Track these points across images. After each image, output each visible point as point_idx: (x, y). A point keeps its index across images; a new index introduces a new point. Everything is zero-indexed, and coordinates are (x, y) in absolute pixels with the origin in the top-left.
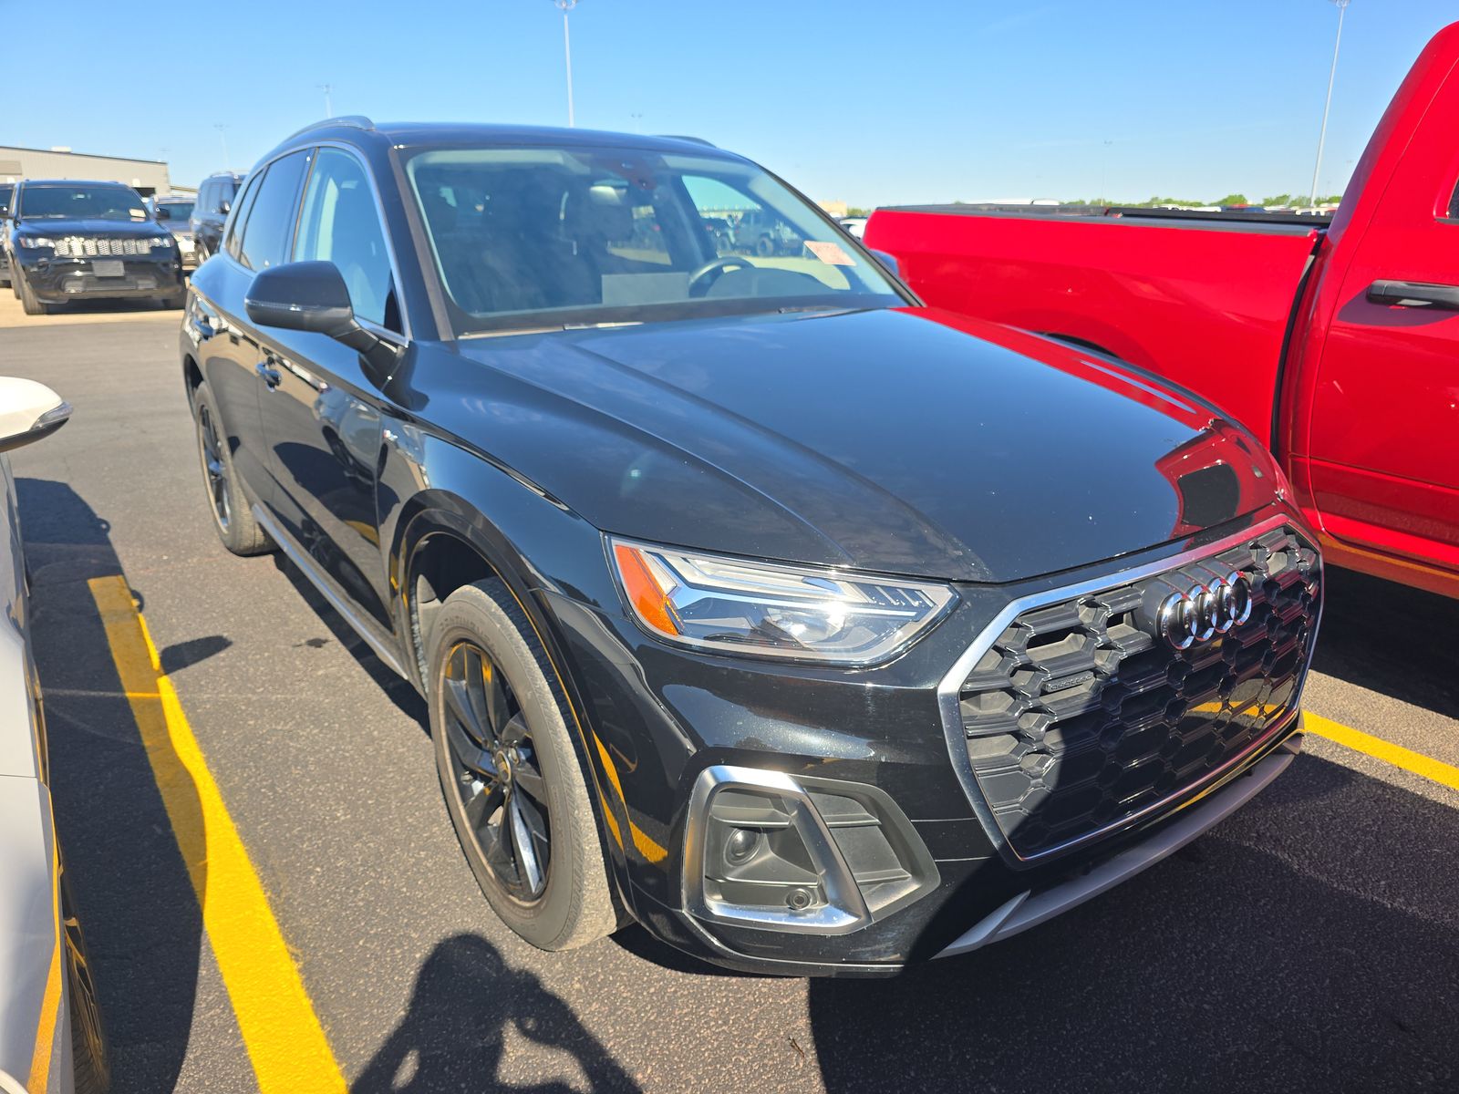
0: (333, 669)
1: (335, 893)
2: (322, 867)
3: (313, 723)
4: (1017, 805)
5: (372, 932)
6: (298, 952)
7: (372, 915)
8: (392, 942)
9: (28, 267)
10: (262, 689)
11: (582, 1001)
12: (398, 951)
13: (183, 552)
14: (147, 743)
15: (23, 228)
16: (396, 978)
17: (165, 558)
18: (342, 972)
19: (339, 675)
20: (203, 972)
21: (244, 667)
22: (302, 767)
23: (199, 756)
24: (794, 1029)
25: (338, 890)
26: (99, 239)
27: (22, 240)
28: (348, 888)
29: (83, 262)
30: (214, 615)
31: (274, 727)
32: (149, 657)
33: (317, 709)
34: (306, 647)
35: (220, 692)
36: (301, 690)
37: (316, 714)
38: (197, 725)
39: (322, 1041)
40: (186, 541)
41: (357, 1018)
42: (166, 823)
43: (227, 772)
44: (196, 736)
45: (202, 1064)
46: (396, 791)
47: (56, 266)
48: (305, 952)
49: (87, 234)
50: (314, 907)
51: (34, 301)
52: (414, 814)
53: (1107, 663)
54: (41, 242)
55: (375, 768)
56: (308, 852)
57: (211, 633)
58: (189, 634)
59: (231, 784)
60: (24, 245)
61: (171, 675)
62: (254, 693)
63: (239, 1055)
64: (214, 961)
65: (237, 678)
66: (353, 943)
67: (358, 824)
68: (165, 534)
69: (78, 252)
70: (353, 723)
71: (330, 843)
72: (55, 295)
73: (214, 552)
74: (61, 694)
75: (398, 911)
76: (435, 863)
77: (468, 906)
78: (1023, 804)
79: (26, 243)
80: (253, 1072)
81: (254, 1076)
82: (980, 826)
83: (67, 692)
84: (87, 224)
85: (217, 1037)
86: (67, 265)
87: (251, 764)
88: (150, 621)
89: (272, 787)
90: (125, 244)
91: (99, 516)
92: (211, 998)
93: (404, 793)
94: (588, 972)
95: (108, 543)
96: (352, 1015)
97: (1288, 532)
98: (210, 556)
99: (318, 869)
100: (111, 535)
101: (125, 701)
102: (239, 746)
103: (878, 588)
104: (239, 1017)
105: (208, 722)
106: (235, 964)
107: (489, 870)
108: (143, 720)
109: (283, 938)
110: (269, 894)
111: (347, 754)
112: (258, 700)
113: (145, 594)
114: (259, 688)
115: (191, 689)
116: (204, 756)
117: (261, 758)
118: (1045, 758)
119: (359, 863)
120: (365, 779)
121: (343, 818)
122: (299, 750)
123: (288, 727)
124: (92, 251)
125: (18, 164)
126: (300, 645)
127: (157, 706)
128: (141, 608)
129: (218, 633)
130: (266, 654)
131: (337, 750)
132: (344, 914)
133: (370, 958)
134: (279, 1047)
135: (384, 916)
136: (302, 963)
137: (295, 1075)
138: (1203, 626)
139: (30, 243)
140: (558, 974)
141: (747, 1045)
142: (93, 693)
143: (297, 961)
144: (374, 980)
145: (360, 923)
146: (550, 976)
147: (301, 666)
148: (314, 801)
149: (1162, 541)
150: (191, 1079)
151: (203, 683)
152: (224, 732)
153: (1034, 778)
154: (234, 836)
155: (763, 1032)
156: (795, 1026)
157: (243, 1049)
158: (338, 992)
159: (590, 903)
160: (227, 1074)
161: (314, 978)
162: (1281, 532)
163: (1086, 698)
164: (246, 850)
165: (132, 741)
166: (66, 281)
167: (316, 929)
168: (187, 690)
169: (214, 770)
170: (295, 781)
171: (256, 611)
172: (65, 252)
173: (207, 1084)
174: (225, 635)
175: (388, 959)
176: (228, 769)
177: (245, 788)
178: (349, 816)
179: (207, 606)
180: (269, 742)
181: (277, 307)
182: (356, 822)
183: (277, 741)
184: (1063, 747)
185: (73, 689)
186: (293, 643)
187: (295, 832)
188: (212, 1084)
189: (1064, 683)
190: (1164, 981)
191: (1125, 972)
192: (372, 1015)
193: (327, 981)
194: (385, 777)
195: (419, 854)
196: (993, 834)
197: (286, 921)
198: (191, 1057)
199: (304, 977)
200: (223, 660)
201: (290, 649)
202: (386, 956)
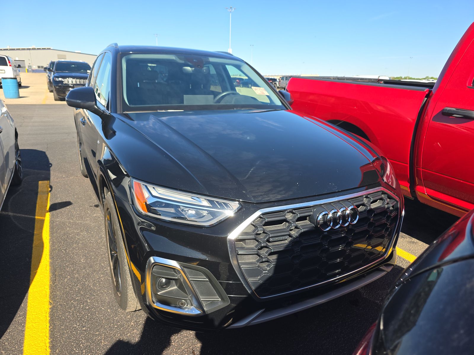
0: (99, 214)
1: (71, 285)
2: (70, 276)
3: (86, 231)
4: (258, 279)
5: (77, 299)
6: (52, 302)
7: (79, 293)
8: (81, 302)
9: (56, 86)
10: (75, 219)
11: (131, 329)
12: (82, 306)
13: (70, 175)
14: (35, 233)
15: (56, 75)
16: (78, 314)
17: (64, 176)
18: (63, 310)
19: (100, 216)
20: (22, 305)
21: (73, 211)
22: (77, 244)
23: (48, 238)
24: (195, 347)
25: (72, 284)
26: (77, 79)
27: (55, 78)
28: (75, 284)
29: (72, 86)
30: (71, 195)
31: (74, 231)
32: (47, 206)
33: (89, 227)
34: (94, 207)
35: (63, 219)
36: (87, 220)
37: (88, 228)
38: (52, 228)
39: (48, 331)
40: (72, 172)
41: (61, 325)
42: (30, 258)
43: (54, 244)
44: (50, 231)
45: (11, 334)
46: (101, 255)
47: (64, 86)
48: (54, 302)
49: (73, 77)
50: (63, 289)
51: (57, 97)
52: (104, 263)
53: (295, 233)
54: (60, 79)
55: (98, 247)
56: (68, 271)
57: (68, 200)
58: (61, 200)
59: (54, 248)
60: (55, 80)
61: (51, 212)
62: (73, 220)
63: (22, 332)
64: (27, 302)
65: (69, 215)
66: (69, 301)
67: (86, 264)
68: (67, 169)
69: (70, 82)
70: (98, 232)
71: (75, 269)
72: (63, 95)
73: (79, 175)
74: (17, 215)
75: (87, 293)
76: (104, 279)
77: (109, 294)
78: (260, 279)
79: (56, 79)
80: (24, 338)
81: (24, 340)
82: (243, 285)
83: (19, 215)
84: (73, 74)
85: (18, 326)
86: (67, 86)
87: (63, 242)
88: (51, 195)
89: (65, 250)
90: (84, 81)
91: (50, 162)
92: (21, 314)
93: (104, 255)
94: (137, 319)
95: (49, 170)
96: (60, 324)
97: (383, 193)
98: (77, 177)
99: (69, 277)
100: (51, 168)
101: (34, 219)
102: (61, 236)
103: (215, 202)
104: (27, 321)
105: (55, 227)
106: (33, 304)
107: (115, 283)
108: (37, 225)
109: (49, 298)
110: (51, 283)
111: (92, 242)
112: (73, 222)
113: (54, 187)
114: (74, 218)
115: (55, 217)
116: (50, 238)
117: (66, 240)
118: (269, 264)
119: (82, 276)
120: (94, 250)
121: (82, 262)
122: (78, 239)
123: (78, 231)
124: (74, 83)
125: (65, 56)
126: (92, 206)
127: (43, 221)
128: (50, 191)
129: (70, 200)
130: (81, 208)
131: (89, 240)
132: (70, 292)
133: (73, 307)
134: (34, 331)
135: (82, 294)
136: (52, 306)
137: (36, 341)
138: (336, 223)
139: (57, 79)
140: (127, 319)
141: (178, 350)
142: (26, 216)
143: (51, 305)
144: (71, 314)
145: (74, 295)
146: (125, 319)
147: (90, 213)
148: (76, 255)
149: (324, 193)
150: (6, 338)
151: (59, 215)
152: (59, 231)
153: (264, 271)
154: (48, 264)
155: (185, 347)
156: (196, 346)
157: (24, 331)
158: (59, 316)
159: (130, 297)
160: (16, 338)
161: (53, 311)
162: (380, 193)
163: (285, 245)
164: (50, 269)
165: (31, 231)
166: (66, 91)
167: (60, 296)
168: (53, 217)
169: (51, 243)
170: (73, 248)
171: (83, 194)
172: (66, 82)
173: (10, 340)
174: (71, 201)
175: (78, 308)
176: (55, 243)
177: (58, 249)
178: (85, 261)
179: (70, 192)
180: (71, 236)
181: (74, 101)
182: (86, 263)
183: (73, 235)
184: (276, 261)
185: (21, 214)
186: (90, 205)
187: (67, 264)
188: (11, 340)
189: (276, 239)
190: (328, 346)
191: (316, 341)
192: (66, 325)
193: (57, 313)
194: (100, 250)
195: (101, 275)
196: (248, 288)
197: (53, 292)
198: (8, 331)
199: (51, 310)
200: (68, 209)
201: (89, 207)
202: (77, 307)
